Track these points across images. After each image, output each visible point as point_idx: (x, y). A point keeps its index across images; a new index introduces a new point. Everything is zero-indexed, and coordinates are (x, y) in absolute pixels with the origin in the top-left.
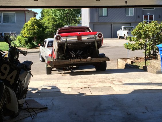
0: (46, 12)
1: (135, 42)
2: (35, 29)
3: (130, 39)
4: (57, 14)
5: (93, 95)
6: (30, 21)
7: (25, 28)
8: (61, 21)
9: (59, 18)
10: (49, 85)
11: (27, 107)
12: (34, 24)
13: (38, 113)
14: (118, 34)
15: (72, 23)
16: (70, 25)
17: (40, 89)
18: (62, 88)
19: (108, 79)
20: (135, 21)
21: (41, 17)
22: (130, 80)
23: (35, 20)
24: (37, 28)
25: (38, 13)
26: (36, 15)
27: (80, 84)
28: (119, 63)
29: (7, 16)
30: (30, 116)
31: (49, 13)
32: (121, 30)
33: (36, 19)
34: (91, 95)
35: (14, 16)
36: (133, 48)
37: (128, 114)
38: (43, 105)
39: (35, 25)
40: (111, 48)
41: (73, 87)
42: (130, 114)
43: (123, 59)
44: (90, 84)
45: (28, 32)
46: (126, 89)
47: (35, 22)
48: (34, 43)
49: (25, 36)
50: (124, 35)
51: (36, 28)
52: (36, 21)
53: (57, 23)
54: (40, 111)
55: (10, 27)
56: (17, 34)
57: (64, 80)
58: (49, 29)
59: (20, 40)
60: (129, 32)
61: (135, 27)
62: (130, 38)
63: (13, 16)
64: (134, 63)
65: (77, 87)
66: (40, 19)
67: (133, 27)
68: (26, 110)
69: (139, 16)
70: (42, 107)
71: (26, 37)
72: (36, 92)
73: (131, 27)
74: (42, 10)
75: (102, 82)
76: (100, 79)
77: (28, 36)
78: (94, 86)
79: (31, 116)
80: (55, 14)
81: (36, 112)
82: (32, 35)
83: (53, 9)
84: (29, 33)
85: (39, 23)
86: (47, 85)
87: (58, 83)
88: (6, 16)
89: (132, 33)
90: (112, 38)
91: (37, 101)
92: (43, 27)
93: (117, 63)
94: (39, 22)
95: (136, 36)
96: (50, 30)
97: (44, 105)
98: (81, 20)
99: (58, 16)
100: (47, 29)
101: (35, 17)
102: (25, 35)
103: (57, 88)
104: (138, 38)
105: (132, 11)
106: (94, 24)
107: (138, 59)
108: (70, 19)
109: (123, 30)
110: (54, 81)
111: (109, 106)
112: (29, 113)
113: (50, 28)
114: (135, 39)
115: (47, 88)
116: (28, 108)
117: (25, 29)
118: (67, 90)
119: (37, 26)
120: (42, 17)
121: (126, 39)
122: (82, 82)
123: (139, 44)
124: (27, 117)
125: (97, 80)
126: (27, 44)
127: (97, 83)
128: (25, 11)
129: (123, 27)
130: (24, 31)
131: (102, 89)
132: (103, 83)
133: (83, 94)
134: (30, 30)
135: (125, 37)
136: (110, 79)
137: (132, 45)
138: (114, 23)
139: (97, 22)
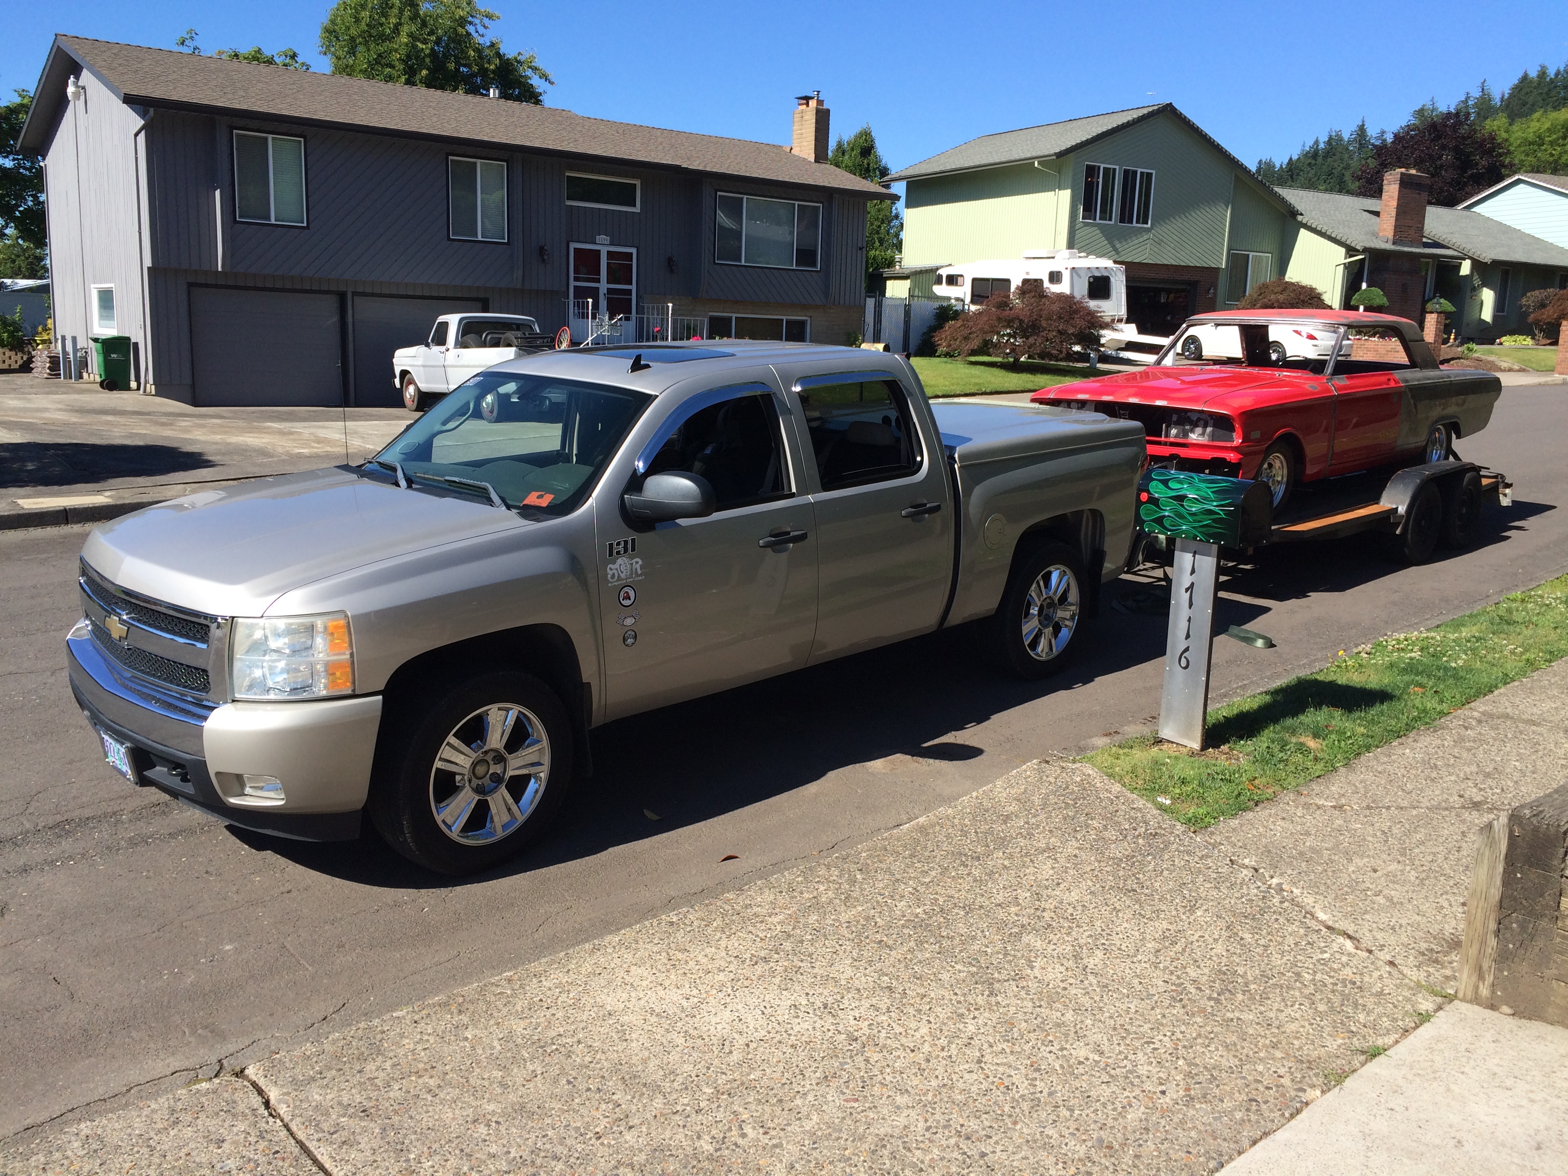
14: (405, 373)
20: (518, 283)
109: (462, 344)
129: (453, 320)
138: (360, 289)
139: (220, 269)
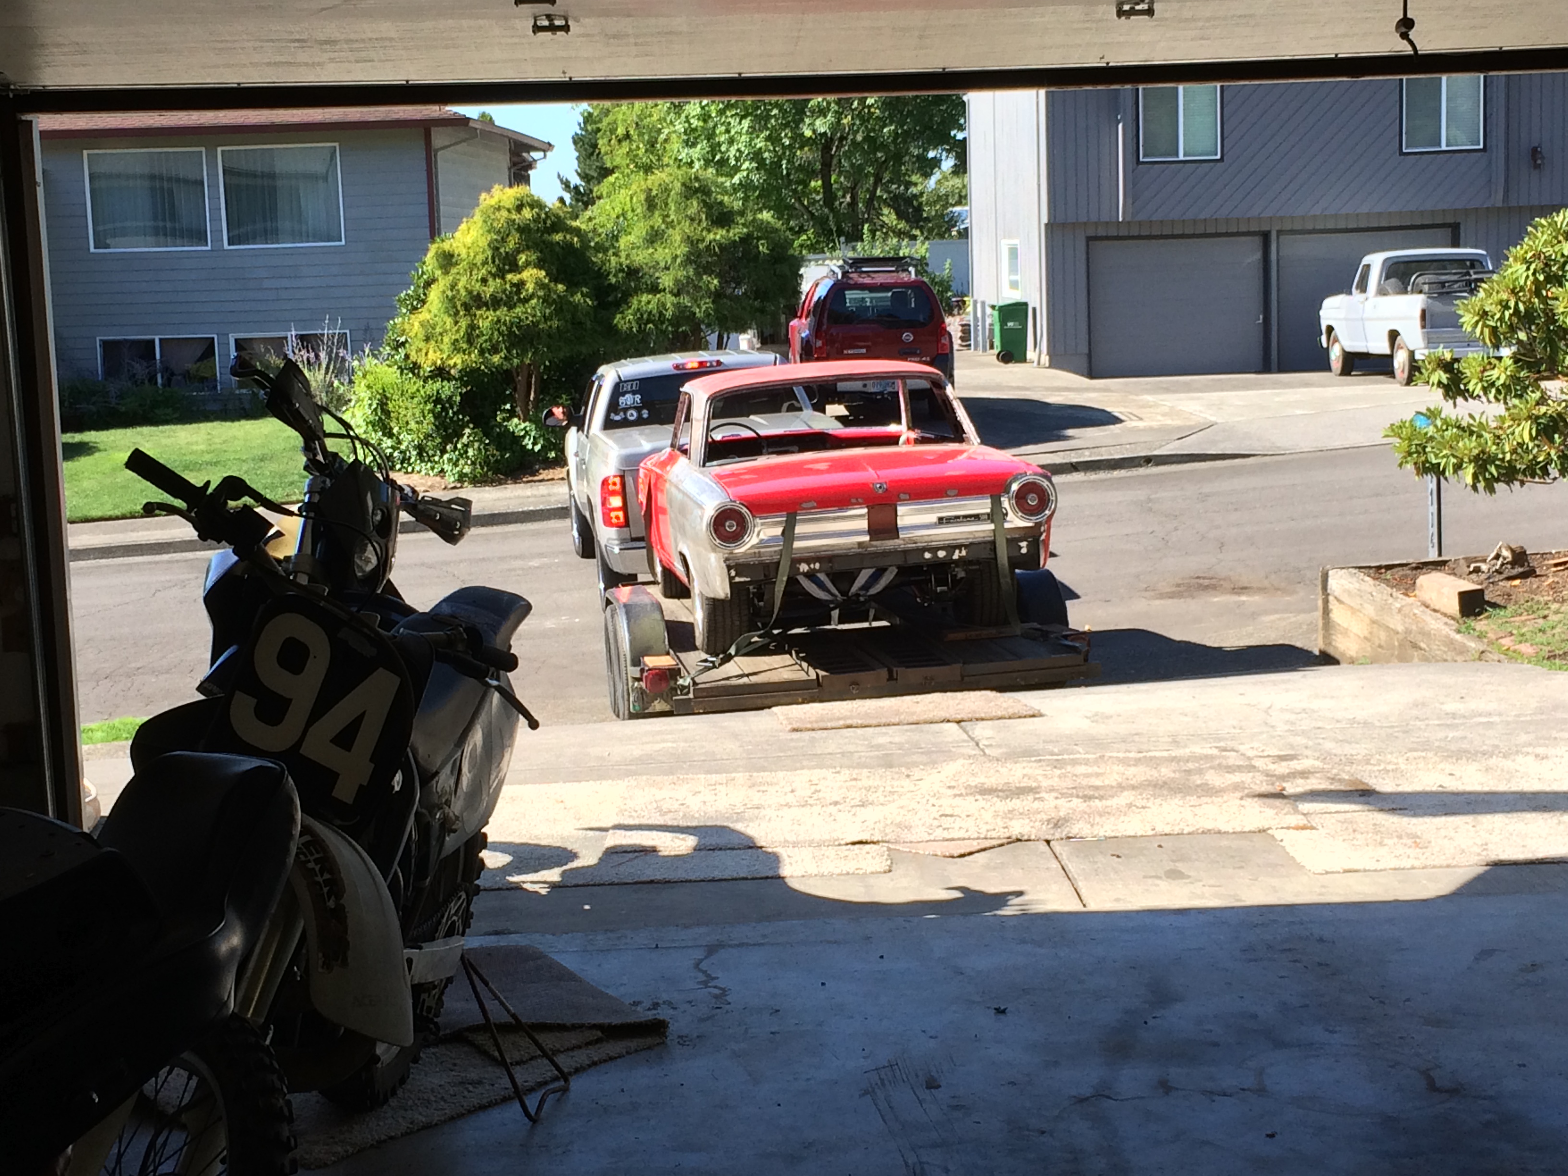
0: (627, 136)
1: (1499, 409)
2: (526, 300)
3: (1444, 377)
4: (733, 152)
5: (1094, 905)
6: (478, 217)
7: (428, 284)
8: (766, 216)
9: (746, 186)
10: (669, 821)
11: (480, 1020)
12: (512, 243)
13: (577, 1071)
14: (1330, 329)
15: (873, 232)
16: (862, 249)
17: (588, 858)
18: (795, 845)
19: (1233, 759)
20: (1498, 200)
21: (575, 180)
22: (1448, 767)
23: (527, 213)
24: (540, 285)
25: (546, 147)
26: (530, 165)
27: (970, 805)
28: (1338, 614)
29: (263, 175)
30: (505, 1100)
31: (652, 144)
32: (1363, 288)
33: (536, 204)
34: (1076, 907)
35: (325, 179)
36: (1482, 461)
37: (1432, 1087)
38: (628, 1001)
39: (522, 258)
40: (1263, 467)
41: (907, 836)
42: (1455, 1091)
43: (1379, 571)
44: (1065, 807)
45: (464, 323)
46: (1410, 858)
47: (523, 230)
48: (517, 425)
49: (427, 368)
50: (1394, 335)
51: (530, 287)
52: (537, 219)
53: (737, 232)
54: (595, 1053)
55: (285, 283)
56: (357, 351)
57: (816, 774)
58: (654, 289)
59: (383, 404)
60: (1439, 307)
61: (1500, 259)
62: (1448, 366)
63: (313, 177)
64: (1494, 605)
65: (939, 834)
66: (567, 198)
67: (1474, 263)
68: (471, 1044)
69: (1535, 152)
70: (616, 1020)
71: (440, 373)
72: (554, 886)
73: (1459, 261)
74: (588, 118)
75: (1180, 790)
76: (1154, 762)
77: (457, 361)
78: (1107, 828)
79: (518, 1094)
80: (715, 148)
81: (560, 1060)
82: (495, 350)
83: (693, 107)
84: (470, 337)
85: (558, 237)
86: (660, 821)
87: (756, 798)
88: (254, 175)
89: (1468, 320)
90: (1266, 368)
91: (569, 962)
92: (600, 275)
93: (1326, 611)
94: (556, 224)
95: (1506, 352)
96: (669, 300)
97: (636, 1004)
98: (962, 199)
99: (737, 169)
100: (637, 291)
101: (526, 180)
102: (430, 358)
103: (750, 846)
104: (1530, 366)
105: (1464, 106)
106: (1089, 239)
107: (1530, 573)
108: (853, 190)
109: (1382, 292)
110: (722, 777)
111: (1254, 1016)
112: (499, 1071)
113: (666, 281)
114: (1500, 375)
115: (653, 850)
116: (486, 1027)
117: (435, 295)
118: (850, 867)
119: (539, 265)
120: (585, 177)
121: (1409, 381)
122: (985, 791)
123: (1535, 419)
124: (483, 1108)
125: (1132, 771)
126: (447, 439)
127: (1127, 797)
128: (426, 126)
129: (1376, 261)
130: (424, 315)
131: (1183, 859)
132: (1193, 800)
133: (1001, 899)
134: (475, 302)
135: (1400, 360)
136: (1258, 763)
137: (1467, 431)
138: (1288, 227)
139: (1121, 219)
